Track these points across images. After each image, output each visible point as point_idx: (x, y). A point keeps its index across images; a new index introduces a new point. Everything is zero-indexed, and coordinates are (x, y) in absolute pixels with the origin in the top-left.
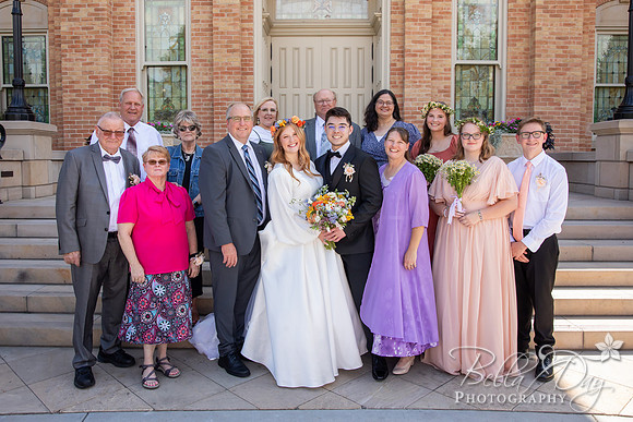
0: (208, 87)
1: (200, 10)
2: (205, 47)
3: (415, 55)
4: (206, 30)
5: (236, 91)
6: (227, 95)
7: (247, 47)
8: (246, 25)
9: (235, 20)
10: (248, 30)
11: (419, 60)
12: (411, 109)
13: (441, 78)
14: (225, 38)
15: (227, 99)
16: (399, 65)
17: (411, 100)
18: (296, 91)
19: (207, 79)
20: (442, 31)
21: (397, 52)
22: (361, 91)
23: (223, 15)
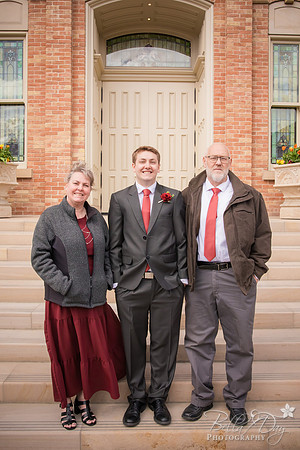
18: (125, 131)
22: (184, 132)
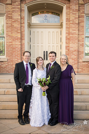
0: (11, 44)
1: (9, 20)
2: (10, 32)
3: (73, 34)
4: (10, 26)
7: (23, 32)
8: (22, 25)
9: (19, 23)
10: (23, 26)
12: (72, 50)
13: (81, 41)
14: (16, 29)
15: (17, 47)
17: (72, 48)
19: (10, 41)
20: (81, 27)
21: (68, 33)
23: (15, 22)
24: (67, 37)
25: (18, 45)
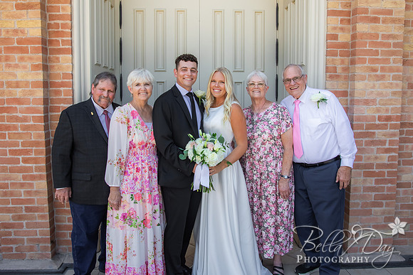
3: (375, 20)
5: (35, 84)
6: (18, 93)
11: (382, 28)
12: (365, 118)
15: (19, 101)
16: (344, 38)
17: (367, 102)
21: (340, 13)
24: (335, 37)
25: (27, 84)
